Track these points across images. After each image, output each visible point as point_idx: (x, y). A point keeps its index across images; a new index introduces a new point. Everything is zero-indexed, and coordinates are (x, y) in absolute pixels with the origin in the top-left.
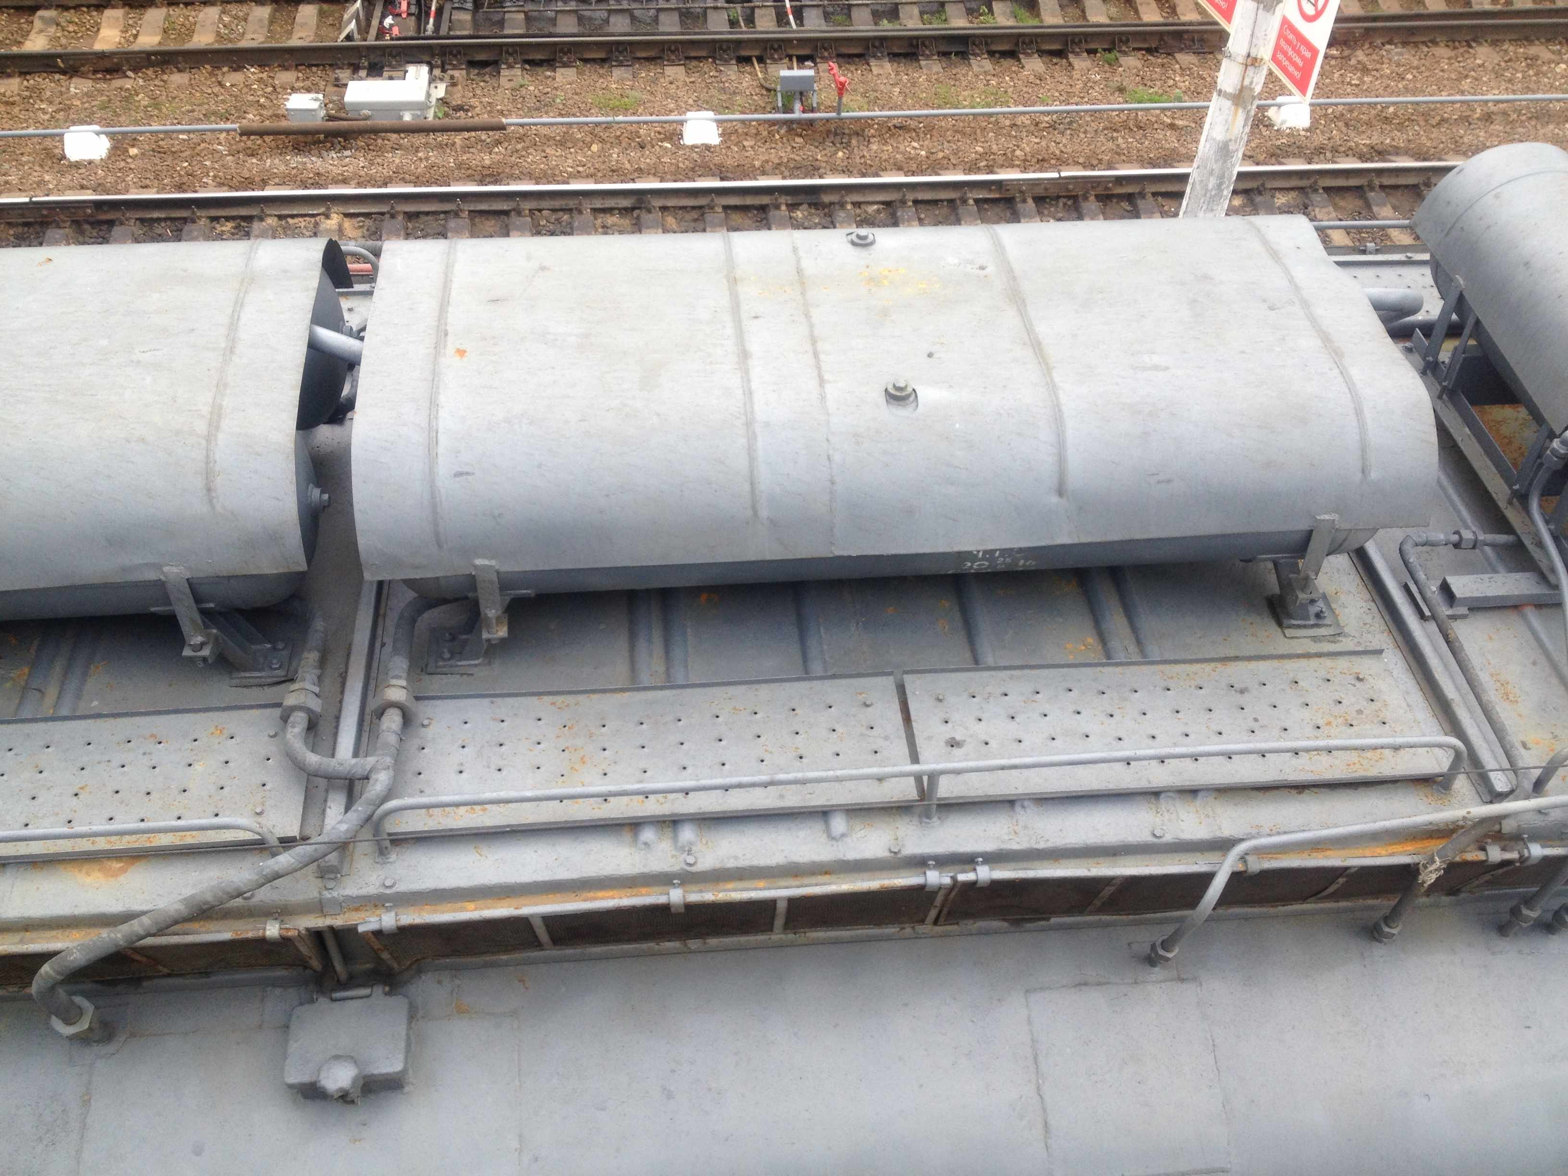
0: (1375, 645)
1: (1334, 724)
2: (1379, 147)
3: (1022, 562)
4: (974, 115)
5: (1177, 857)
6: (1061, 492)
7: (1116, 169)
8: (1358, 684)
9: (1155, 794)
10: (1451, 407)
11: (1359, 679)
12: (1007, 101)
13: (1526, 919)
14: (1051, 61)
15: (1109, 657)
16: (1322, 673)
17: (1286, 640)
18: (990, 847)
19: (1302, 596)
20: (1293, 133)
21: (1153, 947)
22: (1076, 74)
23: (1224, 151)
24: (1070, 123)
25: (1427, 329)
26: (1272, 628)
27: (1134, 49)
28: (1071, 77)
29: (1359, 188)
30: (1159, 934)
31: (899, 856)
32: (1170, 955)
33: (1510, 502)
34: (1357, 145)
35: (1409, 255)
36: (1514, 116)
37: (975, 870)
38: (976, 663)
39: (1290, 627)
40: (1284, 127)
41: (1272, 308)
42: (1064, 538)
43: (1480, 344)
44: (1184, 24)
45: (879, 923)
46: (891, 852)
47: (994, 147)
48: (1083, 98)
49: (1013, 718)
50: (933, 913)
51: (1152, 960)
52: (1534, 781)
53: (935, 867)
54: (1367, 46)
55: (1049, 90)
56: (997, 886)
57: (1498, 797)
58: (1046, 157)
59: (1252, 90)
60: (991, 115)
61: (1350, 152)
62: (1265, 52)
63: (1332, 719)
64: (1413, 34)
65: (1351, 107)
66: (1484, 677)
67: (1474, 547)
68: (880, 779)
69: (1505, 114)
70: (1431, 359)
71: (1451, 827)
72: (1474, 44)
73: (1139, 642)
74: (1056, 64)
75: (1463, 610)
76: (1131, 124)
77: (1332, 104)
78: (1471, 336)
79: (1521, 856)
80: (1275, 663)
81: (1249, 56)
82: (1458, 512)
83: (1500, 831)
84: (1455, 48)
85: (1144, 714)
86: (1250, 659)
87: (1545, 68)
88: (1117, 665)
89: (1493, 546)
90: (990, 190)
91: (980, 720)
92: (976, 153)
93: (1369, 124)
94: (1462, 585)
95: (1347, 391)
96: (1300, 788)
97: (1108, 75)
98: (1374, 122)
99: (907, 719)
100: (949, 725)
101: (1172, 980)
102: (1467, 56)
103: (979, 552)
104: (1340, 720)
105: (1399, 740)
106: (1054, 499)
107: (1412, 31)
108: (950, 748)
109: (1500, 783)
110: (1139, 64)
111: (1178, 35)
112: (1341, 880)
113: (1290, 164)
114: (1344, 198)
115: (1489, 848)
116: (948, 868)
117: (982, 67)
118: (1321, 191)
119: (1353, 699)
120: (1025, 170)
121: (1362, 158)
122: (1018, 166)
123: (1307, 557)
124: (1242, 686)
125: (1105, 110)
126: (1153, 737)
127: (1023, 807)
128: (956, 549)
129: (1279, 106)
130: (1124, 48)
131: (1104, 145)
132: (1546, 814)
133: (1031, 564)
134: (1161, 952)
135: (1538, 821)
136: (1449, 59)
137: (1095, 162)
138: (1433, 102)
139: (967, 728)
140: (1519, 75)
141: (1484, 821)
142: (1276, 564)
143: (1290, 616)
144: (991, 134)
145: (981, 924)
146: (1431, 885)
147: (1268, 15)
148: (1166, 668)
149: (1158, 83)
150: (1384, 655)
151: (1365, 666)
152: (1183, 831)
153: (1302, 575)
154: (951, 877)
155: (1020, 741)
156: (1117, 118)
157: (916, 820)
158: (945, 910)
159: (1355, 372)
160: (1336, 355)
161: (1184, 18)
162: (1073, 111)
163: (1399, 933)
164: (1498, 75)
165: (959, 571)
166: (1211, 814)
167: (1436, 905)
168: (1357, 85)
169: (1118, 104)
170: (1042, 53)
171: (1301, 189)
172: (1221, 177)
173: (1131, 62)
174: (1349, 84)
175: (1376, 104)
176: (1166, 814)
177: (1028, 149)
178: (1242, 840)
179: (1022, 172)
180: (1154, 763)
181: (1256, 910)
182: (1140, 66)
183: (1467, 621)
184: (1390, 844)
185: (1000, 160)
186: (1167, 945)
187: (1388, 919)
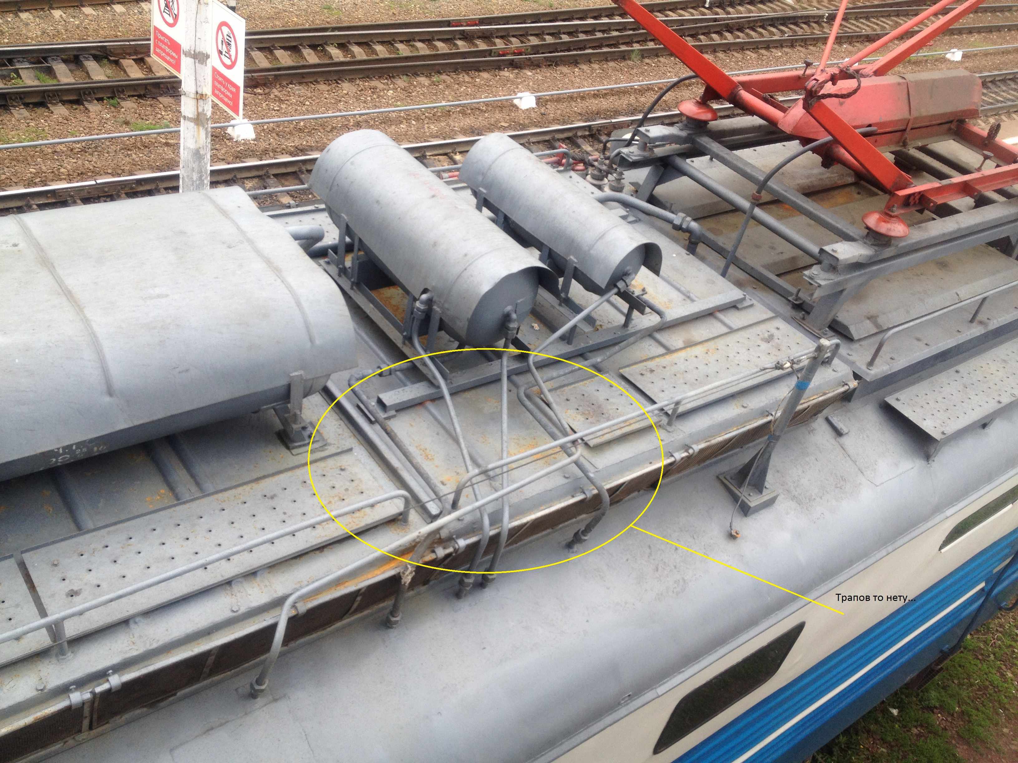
0: (347, 446)
1: (333, 502)
2: (300, 147)
3: (95, 449)
4: (23, 147)
5: (251, 620)
6: (110, 392)
7: (135, 175)
8: (342, 473)
9: (228, 583)
10: (358, 292)
11: (342, 470)
12: (46, 136)
13: (468, 584)
14: (72, 107)
15: (178, 498)
16: (320, 472)
17: (294, 457)
18: (116, 660)
19: (295, 427)
20: (246, 142)
21: (252, 686)
22: (92, 115)
23: (197, 155)
24: (96, 147)
25: (335, 249)
26: (283, 450)
27: (129, 96)
28: (89, 117)
29: (294, 173)
30: (253, 676)
31: (45, 691)
32: (263, 687)
33: (404, 343)
34: (287, 147)
35: (316, 206)
36: (372, 123)
37: (108, 680)
38: (80, 529)
39: (294, 448)
40: (240, 139)
41: (229, 247)
42: (122, 425)
43: (366, 253)
44: (159, 78)
45: (44, 746)
46: (37, 690)
47: (44, 168)
48: (101, 130)
49: (115, 561)
50: (86, 723)
51: (253, 695)
52: (451, 502)
53: (76, 689)
54: (278, 86)
55: (75, 127)
56: (127, 686)
57: (434, 518)
58: (84, 171)
59: (205, 115)
60: (35, 146)
61: (284, 152)
62: (207, 90)
63: (331, 499)
64: (303, 77)
65: (278, 124)
66: (412, 449)
67: (390, 374)
68: (18, 638)
69: (366, 121)
70: (341, 266)
71: (413, 544)
72: (340, 82)
73: (198, 484)
74: (76, 109)
75: (393, 413)
76: (139, 145)
77: (266, 123)
78: (359, 250)
79: (455, 549)
80: (289, 474)
81: (197, 93)
82: (378, 355)
83: (440, 538)
84: (330, 85)
85: (210, 531)
86: (274, 475)
87: (382, 94)
88: (184, 503)
89: (401, 370)
90: (48, 198)
91: (90, 570)
92: (31, 173)
93: (290, 133)
94: (389, 398)
95: (288, 292)
96: (321, 548)
97: (115, 114)
98: (294, 132)
99: (32, 587)
100: (67, 581)
101: (270, 702)
102: (337, 89)
103: (58, 449)
104: (336, 499)
105: (371, 501)
106: (107, 399)
107: (303, 75)
108: (70, 598)
109: (433, 508)
110: (135, 106)
111: (157, 85)
112: (359, 598)
113: (249, 162)
114: (287, 180)
115: (436, 550)
116: (86, 687)
117: (22, 114)
118: (272, 177)
119: (341, 483)
120: (70, 181)
121: (292, 154)
122: (65, 179)
123: (292, 401)
124: (272, 494)
125: (119, 137)
126: (220, 545)
127: (136, 623)
128: (39, 451)
129: (233, 126)
130: (122, 96)
131: (124, 161)
132: (462, 520)
133: (103, 449)
134: (257, 687)
135: (459, 525)
136: (328, 91)
137: (120, 172)
138: (325, 118)
139: (81, 580)
140: (369, 98)
141: (431, 534)
142: (275, 410)
143: (293, 441)
144: (39, 159)
145: (126, 716)
146: (410, 583)
147: (203, 66)
148: (220, 496)
149: (151, 117)
150: (354, 450)
151: (345, 460)
152: (251, 602)
153: (292, 413)
154: (91, 692)
155: (124, 577)
156: (128, 142)
157: (54, 660)
158: (95, 717)
159: (290, 279)
160: (277, 271)
161: (158, 75)
162: (96, 139)
163: (402, 618)
164: (358, 99)
165: (48, 467)
166: (268, 584)
167: (419, 594)
168: (278, 110)
169: (126, 133)
170: (64, 102)
171: (259, 177)
172: (200, 172)
173: (129, 105)
174: (273, 110)
175: (292, 121)
176: (238, 594)
177: (69, 167)
178: (291, 594)
179: (68, 183)
180: (223, 562)
181: (314, 636)
182: (136, 107)
183: (396, 418)
184: (382, 566)
185: (51, 176)
186: (259, 681)
187: (393, 613)
